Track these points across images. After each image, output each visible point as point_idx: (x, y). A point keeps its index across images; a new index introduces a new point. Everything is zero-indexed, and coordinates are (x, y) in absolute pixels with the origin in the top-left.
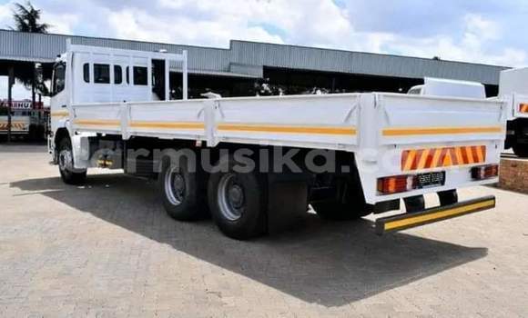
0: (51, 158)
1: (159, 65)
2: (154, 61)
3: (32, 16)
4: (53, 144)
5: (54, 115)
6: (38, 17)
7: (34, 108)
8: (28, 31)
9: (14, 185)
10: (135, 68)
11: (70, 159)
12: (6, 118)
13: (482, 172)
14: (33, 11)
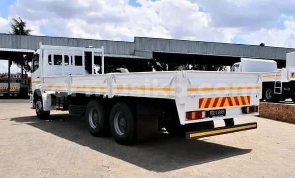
0: (31, 105)
1: (88, 55)
2: (86, 53)
3: (22, 25)
4: (33, 98)
5: (33, 82)
6: (25, 26)
7: (22, 78)
8: (19, 34)
9: (12, 119)
10: (76, 57)
11: (41, 106)
12: (7, 84)
13: (248, 110)
14: (22, 22)
